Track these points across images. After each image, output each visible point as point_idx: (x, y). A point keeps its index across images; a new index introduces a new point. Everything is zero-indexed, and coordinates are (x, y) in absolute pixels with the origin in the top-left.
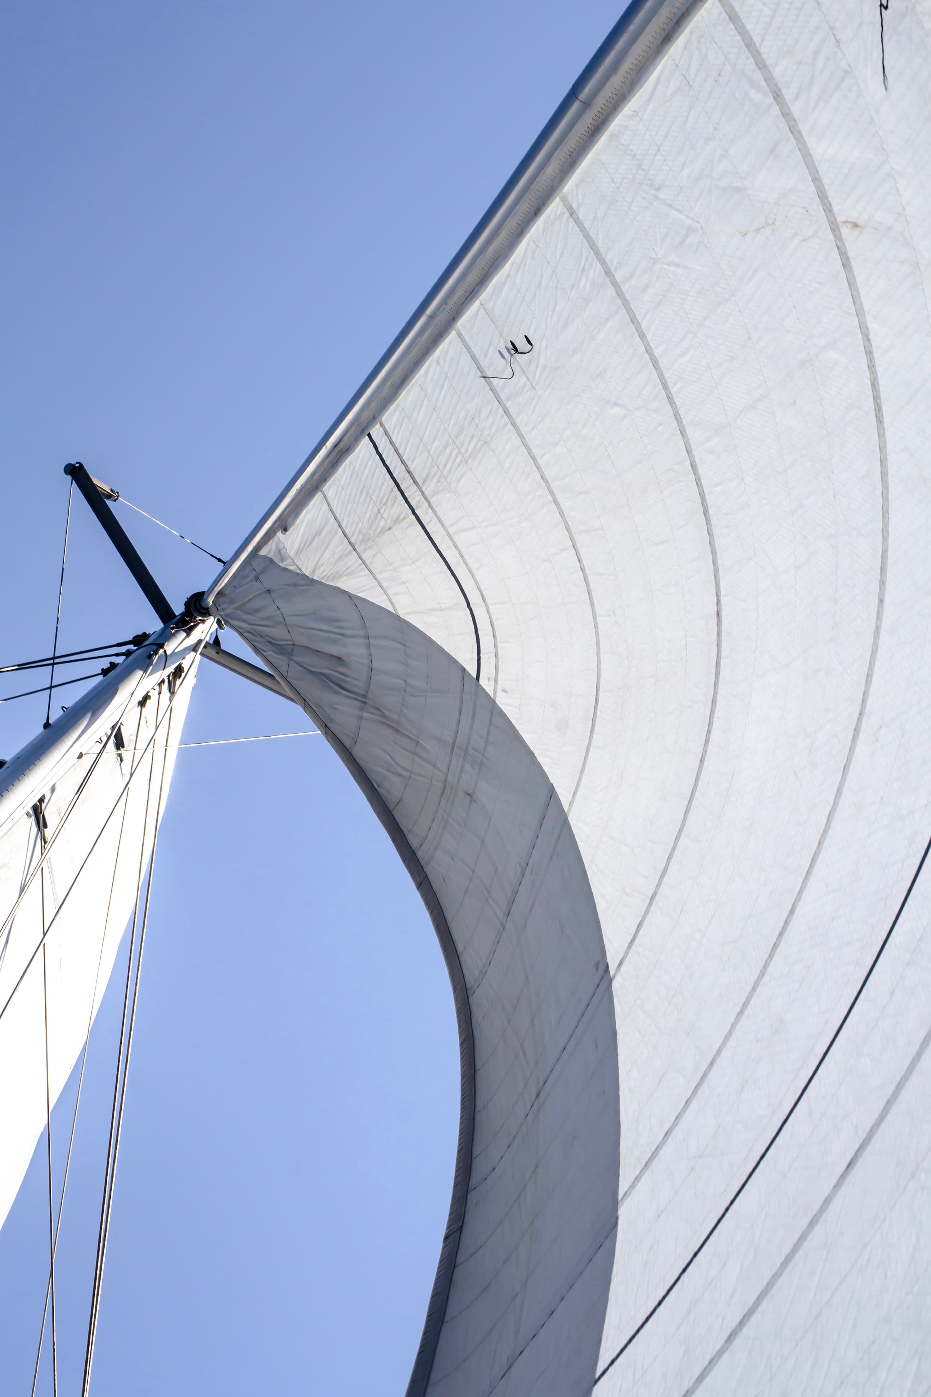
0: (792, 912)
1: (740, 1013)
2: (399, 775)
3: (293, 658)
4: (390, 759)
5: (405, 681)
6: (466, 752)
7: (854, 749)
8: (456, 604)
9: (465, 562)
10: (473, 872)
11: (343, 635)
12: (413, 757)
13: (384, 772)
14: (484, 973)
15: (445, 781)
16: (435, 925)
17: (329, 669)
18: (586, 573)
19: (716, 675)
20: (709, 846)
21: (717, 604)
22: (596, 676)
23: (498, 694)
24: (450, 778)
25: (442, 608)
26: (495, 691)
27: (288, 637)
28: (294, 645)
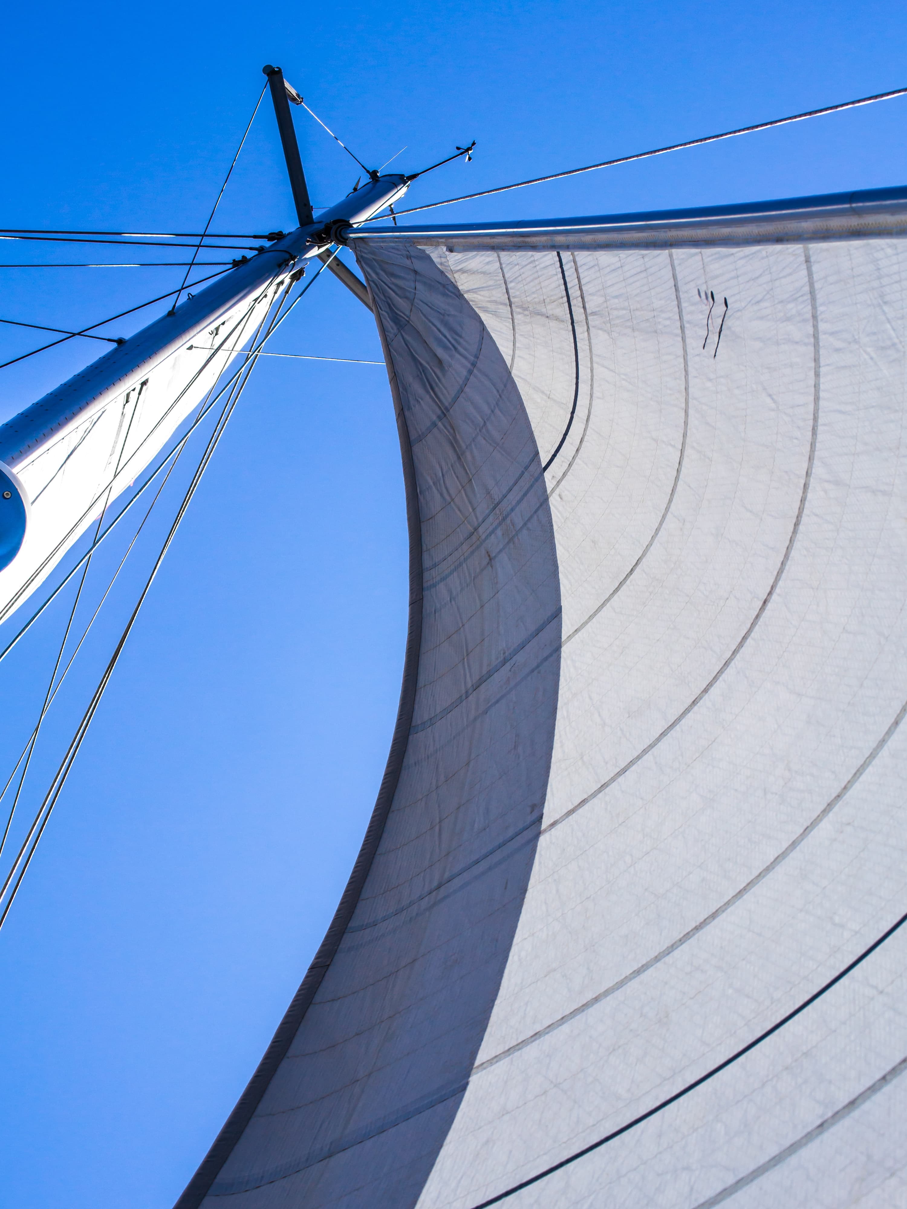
0: (714, 916)
1: (636, 972)
2: (442, 495)
3: (402, 331)
4: (441, 475)
5: (485, 422)
6: (504, 519)
7: (821, 820)
8: (564, 404)
9: (592, 385)
10: (463, 625)
11: (456, 349)
12: (461, 490)
13: (431, 483)
14: (432, 721)
15: (476, 529)
16: (409, 646)
17: (428, 363)
18: (679, 476)
19: (739, 645)
20: (669, 784)
21: (769, 594)
22: (642, 553)
23: (554, 495)
24: (481, 530)
25: (550, 397)
26: (553, 490)
27: (407, 313)
28: (408, 322)
